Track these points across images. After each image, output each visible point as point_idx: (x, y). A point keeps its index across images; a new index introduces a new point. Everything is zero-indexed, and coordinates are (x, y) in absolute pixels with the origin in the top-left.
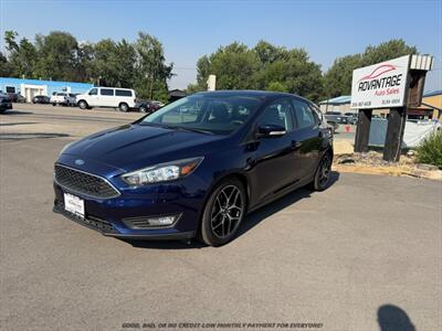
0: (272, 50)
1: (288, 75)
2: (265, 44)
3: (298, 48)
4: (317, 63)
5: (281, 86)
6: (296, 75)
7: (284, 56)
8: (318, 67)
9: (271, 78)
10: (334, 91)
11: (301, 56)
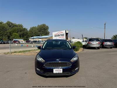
0: (12, 24)
1: (18, 31)
2: (9, 22)
3: (20, 24)
4: (26, 28)
5: (17, 34)
6: (21, 31)
7: (16, 26)
8: (27, 29)
9: (13, 32)
10: (32, 35)
11: (21, 26)
